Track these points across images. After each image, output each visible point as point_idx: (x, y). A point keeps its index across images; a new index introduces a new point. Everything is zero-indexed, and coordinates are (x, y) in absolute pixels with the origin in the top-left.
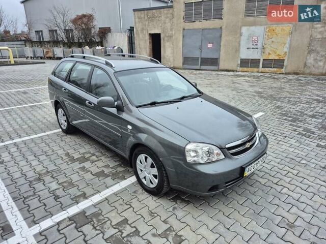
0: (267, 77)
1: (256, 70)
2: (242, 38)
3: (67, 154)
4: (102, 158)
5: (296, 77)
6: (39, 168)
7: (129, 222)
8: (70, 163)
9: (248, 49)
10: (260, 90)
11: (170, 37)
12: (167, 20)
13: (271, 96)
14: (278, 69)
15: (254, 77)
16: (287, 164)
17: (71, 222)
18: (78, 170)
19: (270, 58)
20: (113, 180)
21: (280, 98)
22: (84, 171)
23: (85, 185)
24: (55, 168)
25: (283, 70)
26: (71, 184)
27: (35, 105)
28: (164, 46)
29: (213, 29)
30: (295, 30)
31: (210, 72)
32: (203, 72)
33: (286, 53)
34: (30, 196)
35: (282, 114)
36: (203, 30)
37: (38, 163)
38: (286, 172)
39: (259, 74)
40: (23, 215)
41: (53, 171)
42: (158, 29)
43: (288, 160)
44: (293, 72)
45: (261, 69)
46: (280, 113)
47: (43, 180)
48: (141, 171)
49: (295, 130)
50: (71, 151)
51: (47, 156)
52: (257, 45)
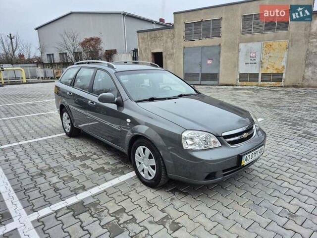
0: (266, 89)
1: (255, 83)
2: (240, 53)
3: (70, 154)
4: (103, 156)
5: (295, 89)
6: (42, 165)
7: (126, 211)
8: (72, 160)
9: (246, 64)
10: (260, 100)
11: (172, 55)
12: (169, 40)
13: (271, 105)
14: (276, 83)
15: (253, 90)
16: (287, 161)
17: (69, 211)
18: (78, 167)
19: (269, 72)
20: (113, 175)
21: (280, 107)
22: (84, 168)
23: (85, 179)
24: (57, 165)
25: (282, 84)
26: (72, 178)
27: (43, 115)
28: (166, 64)
29: (213, 46)
30: (292, 45)
31: (211, 87)
32: (204, 87)
33: (283, 67)
34: (31, 188)
35: (282, 119)
36: (203, 47)
37: (41, 161)
38: (286, 169)
39: (259, 88)
40: (22, 204)
41: (54, 167)
42: (160, 48)
43: (288, 158)
44: (291, 85)
45: (260, 83)
46: (280, 119)
47: (45, 175)
48: (140, 163)
49: (295, 133)
50: (73, 152)
51: (50, 155)
52: (255, 60)
